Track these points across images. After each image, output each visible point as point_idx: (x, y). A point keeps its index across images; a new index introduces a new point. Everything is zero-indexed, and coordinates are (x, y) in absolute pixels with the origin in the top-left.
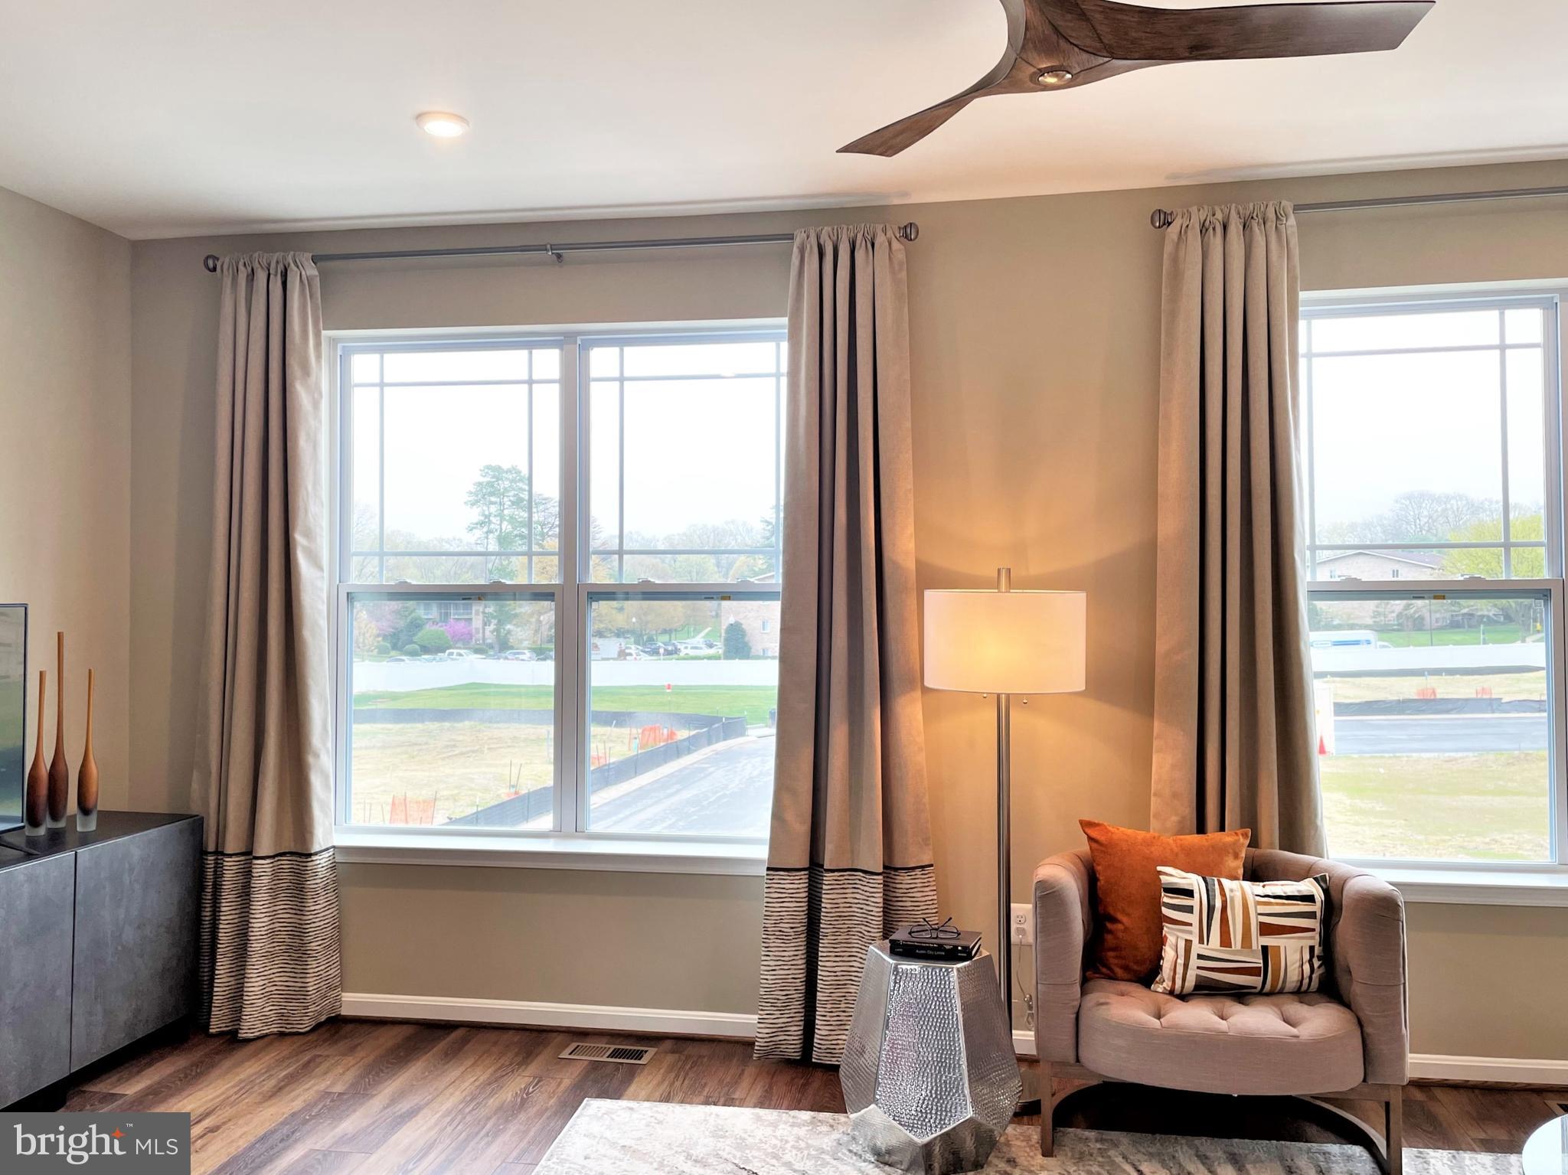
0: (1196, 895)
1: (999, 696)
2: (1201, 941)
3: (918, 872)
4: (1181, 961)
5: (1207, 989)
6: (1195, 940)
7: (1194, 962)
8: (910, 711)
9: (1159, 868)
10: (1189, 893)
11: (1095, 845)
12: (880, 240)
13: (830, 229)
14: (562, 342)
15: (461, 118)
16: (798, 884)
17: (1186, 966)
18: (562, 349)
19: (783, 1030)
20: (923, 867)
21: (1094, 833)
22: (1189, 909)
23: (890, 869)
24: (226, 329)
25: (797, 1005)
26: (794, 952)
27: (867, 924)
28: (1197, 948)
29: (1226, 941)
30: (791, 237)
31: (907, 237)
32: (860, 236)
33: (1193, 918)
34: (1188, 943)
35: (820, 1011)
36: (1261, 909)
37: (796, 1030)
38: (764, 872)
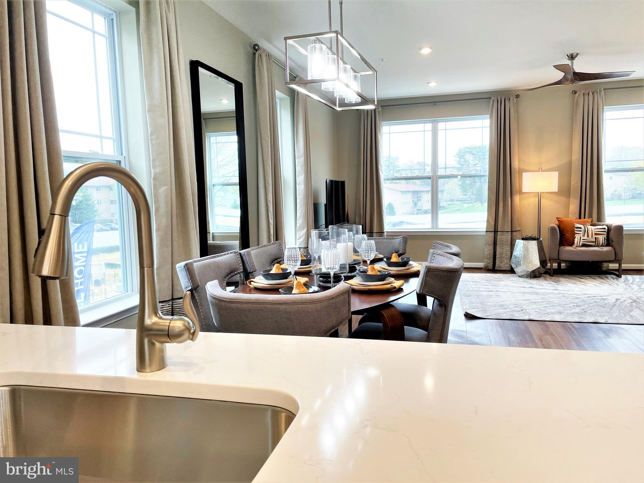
0: (582, 228)
1: (539, 193)
2: (583, 237)
3: (518, 232)
4: (579, 241)
5: (583, 245)
6: (582, 236)
7: (582, 240)
8: (517, 198)
9: (575, 224)
10: (581, 228)
11: (559, 222)
12: (511, 98)
13: (500, 96)
14: (432, 122)
15: (437, 82)
16: (492, 234)
17: (580, 242)
18: (432, 123)
19: (489, 263)
20: (519, 231)
21: (559, 219)
22: (581, 231)
23: (512, 231)
24: (362, 122)
25: (492, 259)
26: (491, 248)
27: (507, 242)
28: (582, 238)
29: (588, 236)
30: (490, 98)
31: (517, 97)
32: (507, 98)
33: (582, 233)
34: (581, 237)
35: (497, 259)
36: (595, 231)
37: (492, 264)
38: (484, 233)
